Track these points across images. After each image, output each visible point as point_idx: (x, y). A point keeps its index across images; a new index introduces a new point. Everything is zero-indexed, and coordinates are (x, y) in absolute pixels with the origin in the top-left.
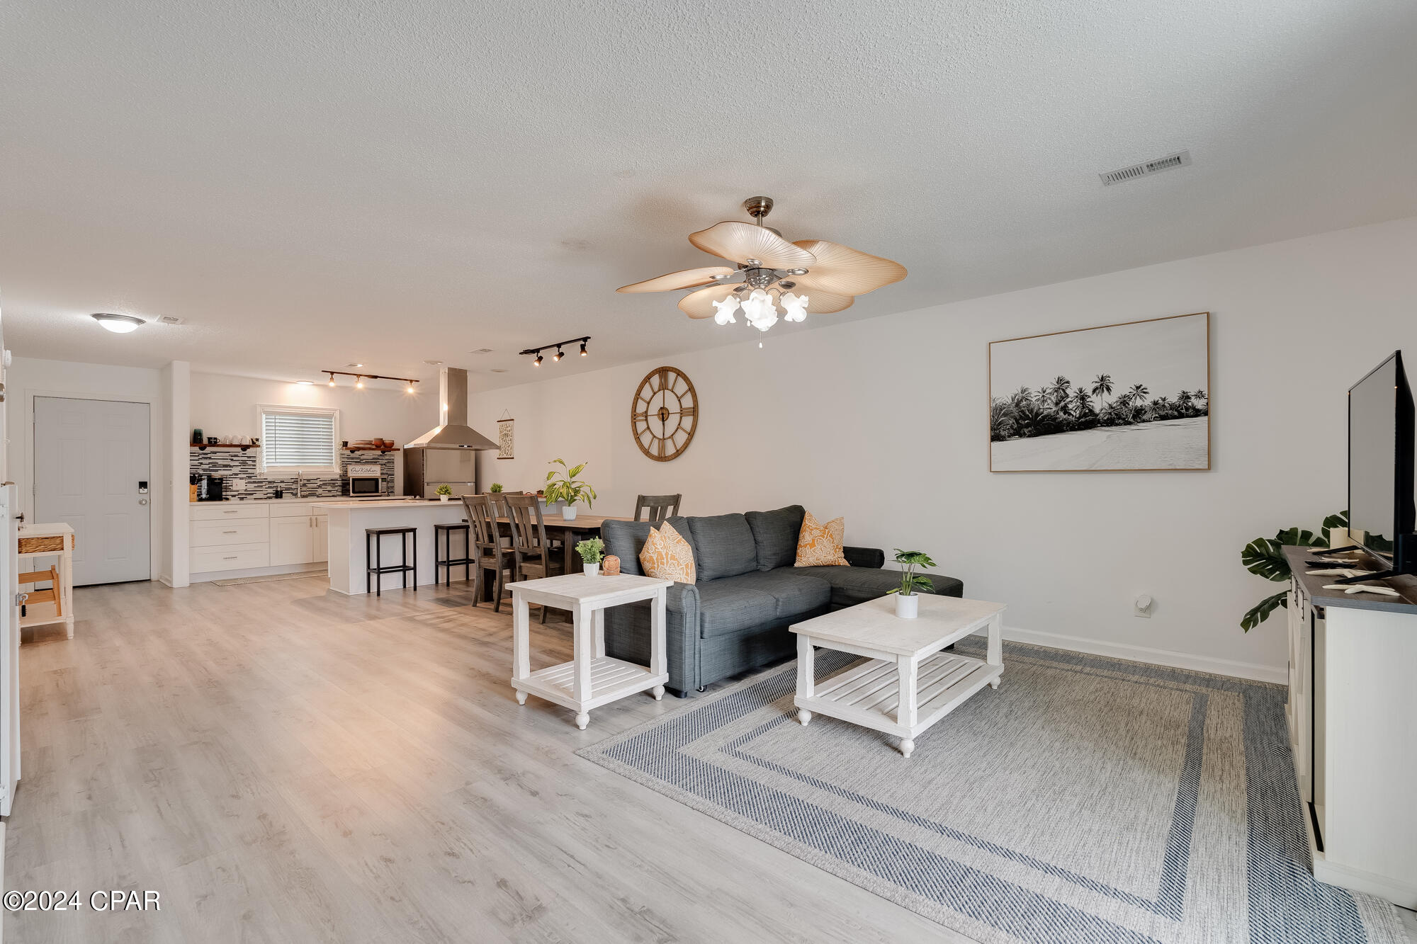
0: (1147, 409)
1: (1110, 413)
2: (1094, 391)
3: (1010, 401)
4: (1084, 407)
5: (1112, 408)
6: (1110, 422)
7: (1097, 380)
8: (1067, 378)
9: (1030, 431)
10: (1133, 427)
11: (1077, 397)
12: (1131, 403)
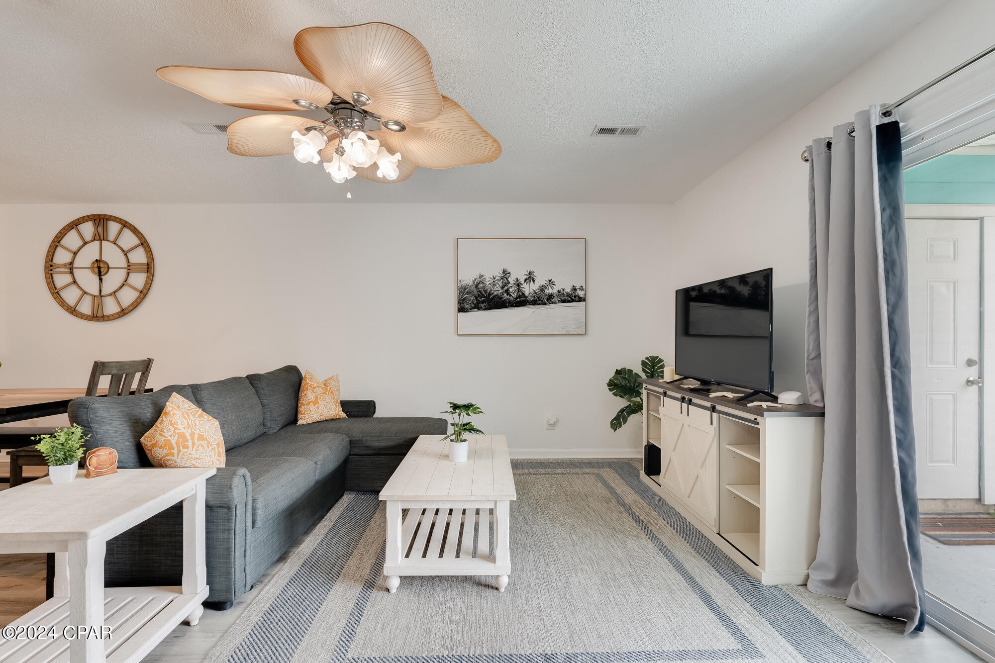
0: (555, 295)
1: (534, 296)
2: (525, 281)
3: (471, 283)
4: (519, 292)
5: (535, 293)
6: (534, 303)
7: (527, 274)
8: (509, 270)
9: (485, 306)
10: (547, 306)
11: (515, 284)
12: (546, 291)
